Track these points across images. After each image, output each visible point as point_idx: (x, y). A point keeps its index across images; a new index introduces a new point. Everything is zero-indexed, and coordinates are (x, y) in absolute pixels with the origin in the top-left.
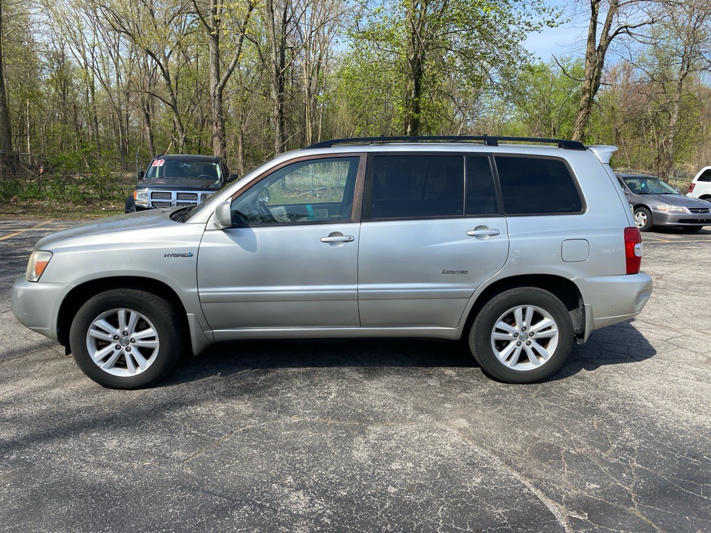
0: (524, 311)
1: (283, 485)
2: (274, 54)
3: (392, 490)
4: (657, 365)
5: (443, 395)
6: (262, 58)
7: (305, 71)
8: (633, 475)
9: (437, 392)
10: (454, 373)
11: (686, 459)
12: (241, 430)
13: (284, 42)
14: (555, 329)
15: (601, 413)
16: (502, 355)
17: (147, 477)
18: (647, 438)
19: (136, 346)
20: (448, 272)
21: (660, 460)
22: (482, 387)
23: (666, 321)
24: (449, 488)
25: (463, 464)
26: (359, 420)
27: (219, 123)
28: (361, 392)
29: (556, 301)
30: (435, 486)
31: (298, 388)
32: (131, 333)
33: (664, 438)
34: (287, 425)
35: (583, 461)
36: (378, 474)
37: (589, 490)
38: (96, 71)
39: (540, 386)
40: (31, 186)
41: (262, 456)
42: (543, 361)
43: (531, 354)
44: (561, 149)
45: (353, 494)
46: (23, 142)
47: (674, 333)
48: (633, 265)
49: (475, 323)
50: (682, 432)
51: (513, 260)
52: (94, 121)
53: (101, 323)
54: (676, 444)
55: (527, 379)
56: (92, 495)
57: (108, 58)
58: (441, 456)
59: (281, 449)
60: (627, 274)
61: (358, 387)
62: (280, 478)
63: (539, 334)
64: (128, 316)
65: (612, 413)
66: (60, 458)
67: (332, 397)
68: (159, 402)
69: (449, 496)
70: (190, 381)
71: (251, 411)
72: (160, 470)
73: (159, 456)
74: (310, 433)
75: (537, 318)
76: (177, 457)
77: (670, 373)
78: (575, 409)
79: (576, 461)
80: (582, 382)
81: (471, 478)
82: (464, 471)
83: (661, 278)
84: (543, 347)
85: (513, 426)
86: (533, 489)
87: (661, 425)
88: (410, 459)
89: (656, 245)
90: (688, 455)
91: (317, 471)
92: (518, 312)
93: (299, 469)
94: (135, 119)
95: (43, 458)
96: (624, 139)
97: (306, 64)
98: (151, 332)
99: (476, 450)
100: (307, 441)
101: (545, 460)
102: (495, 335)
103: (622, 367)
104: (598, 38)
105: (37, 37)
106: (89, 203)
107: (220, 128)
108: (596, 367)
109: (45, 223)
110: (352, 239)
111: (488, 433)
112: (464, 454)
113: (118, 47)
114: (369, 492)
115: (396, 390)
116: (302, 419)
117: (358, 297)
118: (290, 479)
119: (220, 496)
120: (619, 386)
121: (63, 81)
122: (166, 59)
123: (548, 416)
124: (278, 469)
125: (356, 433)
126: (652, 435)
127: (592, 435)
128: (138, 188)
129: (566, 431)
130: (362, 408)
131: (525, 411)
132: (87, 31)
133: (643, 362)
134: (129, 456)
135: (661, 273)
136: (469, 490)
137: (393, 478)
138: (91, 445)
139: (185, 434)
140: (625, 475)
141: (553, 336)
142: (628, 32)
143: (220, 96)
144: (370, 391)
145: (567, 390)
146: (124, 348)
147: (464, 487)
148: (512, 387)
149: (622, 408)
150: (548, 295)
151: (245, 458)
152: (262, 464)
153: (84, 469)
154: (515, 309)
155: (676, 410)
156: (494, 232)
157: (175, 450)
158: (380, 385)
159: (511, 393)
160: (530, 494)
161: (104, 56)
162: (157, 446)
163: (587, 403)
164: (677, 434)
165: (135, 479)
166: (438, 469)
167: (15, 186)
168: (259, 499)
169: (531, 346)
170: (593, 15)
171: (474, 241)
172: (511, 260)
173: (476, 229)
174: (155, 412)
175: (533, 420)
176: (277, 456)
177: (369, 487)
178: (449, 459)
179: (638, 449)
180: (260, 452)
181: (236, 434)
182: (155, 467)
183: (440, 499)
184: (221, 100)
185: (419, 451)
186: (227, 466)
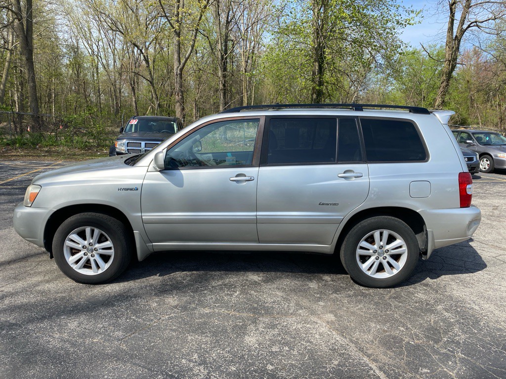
0: (381, 234)
1: (190, 361)
2: (220, 45)
3: (270, 367)
4: (486, 276)
5: (318, 296)
6: (211, 48)
7: (243, 57)
8: (457, 363)
9: (315, 293)
10: (330, 279)
11: (500, 352)
12: (167, 317)
13: (227, 37)
14: (405, 248)
15: (438, 313)
16: (364, 267)
17: (93, 351)
18: (471, 334)
19: (98, 254)
20: (323, 204)
21: (480, 351)
22: (349, 290)
23: (497, 242)
24: (313, 368)
25: (326, 349)
26: (254, 313)
27: (180, 94)
28: (258, 291)
29: (406, 227)
30: (302, 366)
31: (213, 287)
32: (95, 244)
33: (484, 335)
34: (200, 314)
35: (419, 350)
36: (262, 354)
37: (422, 374)
38: (99, 58)
39: (393, 290)
40: (51, 138)
41: (178, 337)
42: (395, 272)
43: (386, 266)
44: (411, 113)
45: (240, 370)
46: (50, 106)
47: (502, 252)
48: (465, 201)
49: (344, 242)
50: (499, 330)
51: (373, 196)
52: (98, 92)
53: (74, 236)
54: (494, 339)
55: (383, 284)
56: (52, 363)
57: (107, 49)
58: (311, 342)
59: (193, 332)
60: (461, 207)
61: (256, 287)
62: (188, 355)
63: (392, 251)
64: (92, 232)
65: (446, 313)
66: (36, 334)
67: (236, 294)
68: (113, 294)
69: (312, 374)
70: (137, 279)
71: (176, 303)
72: (104, 346)
73: (105, 335)
74: (216, 321)
75: (391, 239)
76: (118, 336)
77: (495, 283)
78: (418, 309)
79: (414, 350)
80: (426, 288)
81: (331, 360)
82: (327, 355)
83: (497, 209)
84: (396, 261)
85: (368, 320)
86: (377, 372)
87: (484, 324)
88: (286, 344)
89: (496, 183)
90: (502, 349)
91: (217, 350)
92: (377, 234)
93: (204, 349)
94: (126, 91)
95: (24, 333)
96: (477, 104)
97: (244, 51)
98: (109, 244)
99: (337, 339)
100: (213, 327)
101: (390, 348)
102: (359, 252)
103: (458, 277)
104: (455, 30)
105: (60, 35)
106: (89, 149)
107: (180, 97)
108: (438, 277)
109: (58, 163)
110: (253, 178)
111: (349, 325)
112: (328, 341)
113: (115, 41)
114: (252, 369)
115: (284, 290)
116: (212, 311)
117: (256, 221)
118: (196, 356)
119: (143, 367)
120: (454, 292)
121: (77, 65)
122: (147, 49)
123: (396, 313)
124: (188, 348)
125: (250, 322)
126: (476, 331)
127: (428, 330)
128: (118, 139)
129: (409, 326)
130: (257, 303)
131: (379, 309)
132: (94, 30)
133: (475, 274)
134: (84, 334)
135: (497, 205)
136: (328, 370)
137: (272, 358)
138: (59, 325)
139: (127, 319)
140: (450, 363)
141: (404, 253)
142: (477, 26)
143: (181, 74)
144: (265, 291)
145: (413, 294)
146: (89, 255)
147: (324, 367)
148: (371, 291)
149: (454, 310)
150: (399, 222)
151: (166, 339)
152: (177, 344)
153: (50, 343)
154: (374, 232)
155: (496, 312)
156: (359, 175)
157: (117, 331)
158: (273, 286)
159: (370, 295)
160: (375, 375)
161: (105, 47)
162: (105, 327)
163: (427, 304)
164: (495, 331)
165: (85, 351)
166: (307, 353)
167: (40, 137)
168: (170, 371)
169: (387, 260)
170: (451, 14)
171: (343, 181)
172: (371, 196)
173: (344, 173)
174: (108, 302)
175: (384, 317)
176: (189, 338)
177: (253, 364)
178: (316, 345)
179: (463, 342)
180: (177, 335)
181: (163, 320)
182: (100, 343)
183: (305, 376)
184: (181, 78)
185: (294, 338)
186: (152, 344)
